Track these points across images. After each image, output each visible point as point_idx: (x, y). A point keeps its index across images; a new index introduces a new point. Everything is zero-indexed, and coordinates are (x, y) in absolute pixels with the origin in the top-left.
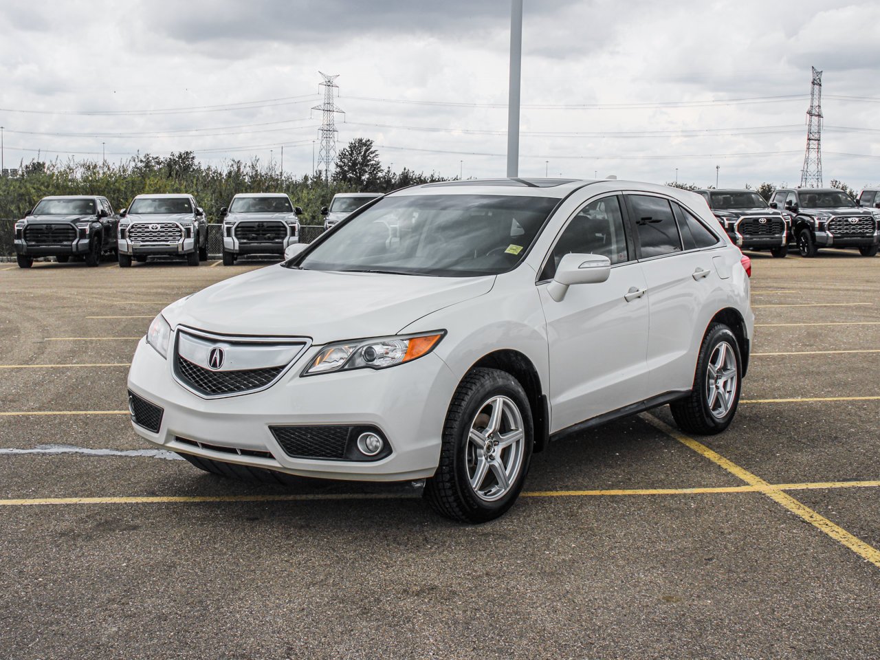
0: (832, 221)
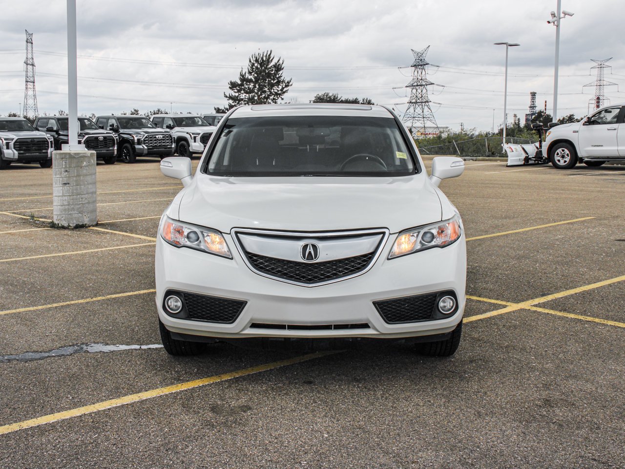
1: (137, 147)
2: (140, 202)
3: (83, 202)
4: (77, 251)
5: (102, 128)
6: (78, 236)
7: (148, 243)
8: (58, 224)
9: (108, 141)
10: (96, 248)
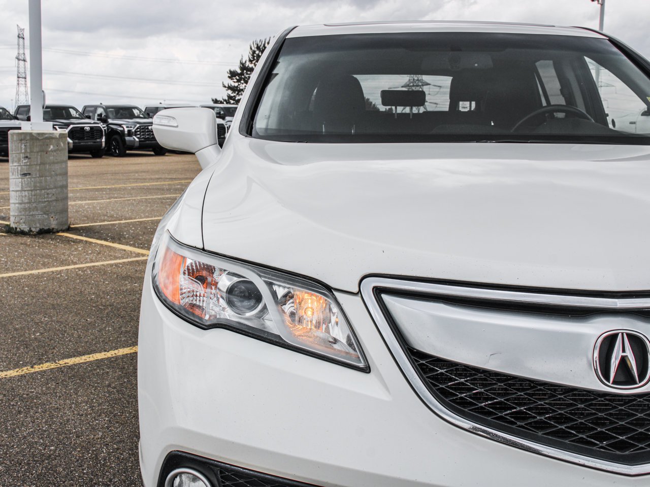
0: (137, 128)
1: (127, 138)
2: (128, 200)
3: (50, 199)
4: (32, 270)
5: (89, 117)
6: (39, 246)
7: (135, 257)
8: (16, 228)
9: (96, 132)
10: (60, 266)
